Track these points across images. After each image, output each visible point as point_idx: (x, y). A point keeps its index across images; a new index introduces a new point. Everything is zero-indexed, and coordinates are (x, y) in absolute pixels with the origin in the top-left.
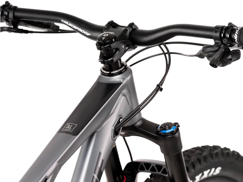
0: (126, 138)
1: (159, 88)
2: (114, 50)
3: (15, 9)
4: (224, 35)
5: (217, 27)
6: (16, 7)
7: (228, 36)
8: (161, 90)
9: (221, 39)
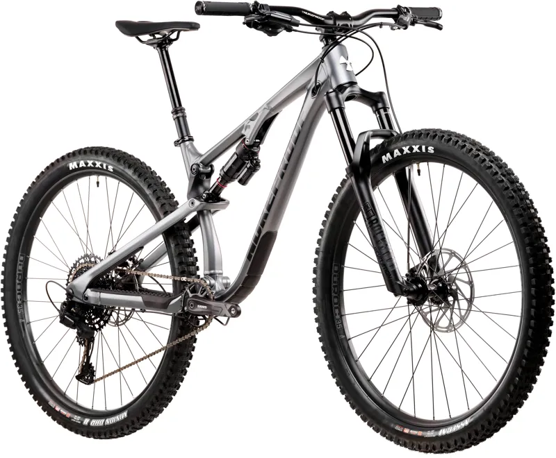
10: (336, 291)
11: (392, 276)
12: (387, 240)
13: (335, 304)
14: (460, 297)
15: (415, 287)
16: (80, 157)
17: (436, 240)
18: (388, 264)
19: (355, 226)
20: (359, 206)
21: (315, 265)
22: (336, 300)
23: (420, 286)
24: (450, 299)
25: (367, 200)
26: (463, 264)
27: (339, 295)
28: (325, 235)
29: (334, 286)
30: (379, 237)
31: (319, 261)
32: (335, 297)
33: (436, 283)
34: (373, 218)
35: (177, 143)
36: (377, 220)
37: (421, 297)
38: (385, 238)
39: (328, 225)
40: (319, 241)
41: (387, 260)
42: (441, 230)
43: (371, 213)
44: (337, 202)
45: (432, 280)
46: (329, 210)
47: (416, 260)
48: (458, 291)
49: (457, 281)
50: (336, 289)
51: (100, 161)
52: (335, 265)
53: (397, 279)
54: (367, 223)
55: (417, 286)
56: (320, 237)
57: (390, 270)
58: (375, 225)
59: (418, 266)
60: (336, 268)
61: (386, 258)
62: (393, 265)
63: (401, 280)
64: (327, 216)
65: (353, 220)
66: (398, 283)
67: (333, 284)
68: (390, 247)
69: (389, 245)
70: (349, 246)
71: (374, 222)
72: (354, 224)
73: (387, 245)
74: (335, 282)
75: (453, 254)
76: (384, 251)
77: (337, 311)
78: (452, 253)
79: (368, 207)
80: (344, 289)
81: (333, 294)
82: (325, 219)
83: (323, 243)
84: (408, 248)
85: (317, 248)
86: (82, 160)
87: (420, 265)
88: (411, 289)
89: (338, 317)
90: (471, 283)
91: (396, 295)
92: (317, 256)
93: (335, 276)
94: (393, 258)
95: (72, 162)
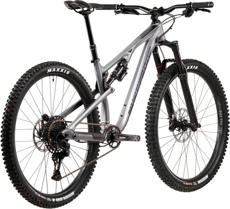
0: (160, 46)
1: (171, 28)
2: (155, 15)
3: (124, 6)
4: (188, 6)
5: (186, 4)
6: (124, 5)
7: (189, 6)
8: (171, 29)
9: (187, 7)
16: (53, 67)
35: (92, 62)
51: (64, 69)
86: (54, 68)
95: (50, 69)
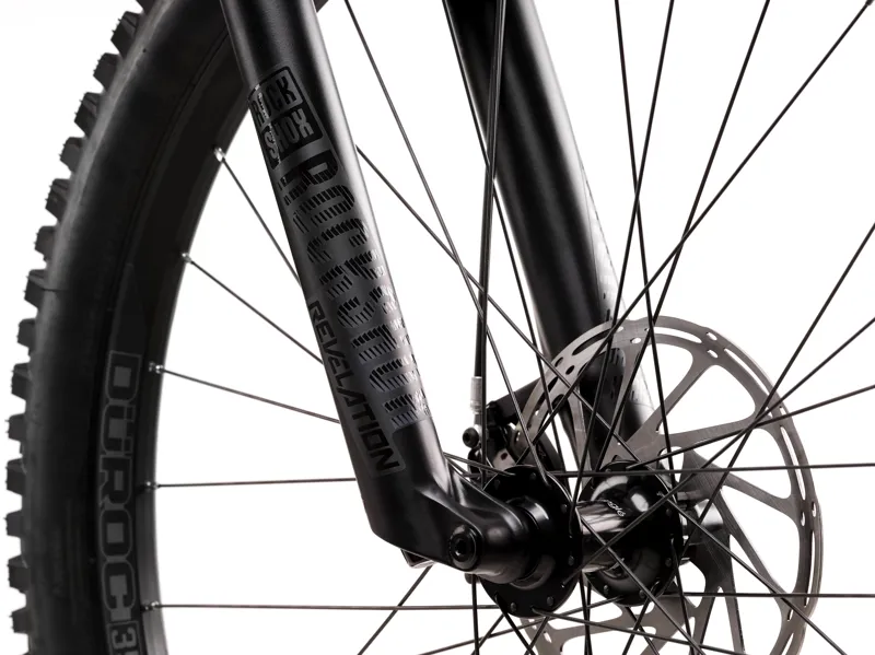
10: (118, 486)
11: (397, 456)
12: (380, 270)
13: (114, 549)
14: (743, 580)
15: (511, 519)
17: (634, 285)
18: (380, 393)
19: (222, 174)
20: (241, 84)
21: (22, 355)
22: (115, 533)
23: (539, 513)
24: (691, 578)
25: (286, 57)
26: (770, 413)
27: (132, 507)
28: (73, 210)
29: (112, 464)
30: (339, 250)
31: (42, 335)
32: (113, 517)
33: (619, 496)
34: (312, 149)
36: (332, 160)
37: (544, 572)
38: (367, 257)
39: (88, 160)
40: (44, 240)
41: (376, 374)
42: (660, 238)
43: (303, 123)
44: (138, 53)
45: (597, 480)
46: (97, 88)
47: (518, 365)
48: (735, 547)
49: (727, 493)
50: (119, 475)
52: (118, 362)
53: (423, 473)
54: (280, 170)
55: (525, 516)
56: (51, 220)
57: (391, 425)
58: (323, 187)
59: (526, 392)
60: (122, 377)
61: (369, 361)
62: (403, 402)
63: (442, 477)
64: (85, 116)
65: (214, 147)
66: (429, 494)
67: (105, 454)
68: (391, 306)
69: (387, 291)
70: (189, 268)
71: (317, 170)
72: (215, 166)
73: (376, 294)
74: (113, 444)
75: (710, 350)
76: (360, 325)
77: (118, 586)
78: (707, 344)
79: (285, 91)
80: (159, 479)
81: (104, 503)
82: (79, 133)
83: (61, 246)
84: (483, 301)
85: (34, 274)
87: (539, 391)
88: (496, 533)
89: (122, 613)
90: (803, 510)
91: (413, 560)
92: (31, 312)
93: (116, 412)
94: (406, 361)
